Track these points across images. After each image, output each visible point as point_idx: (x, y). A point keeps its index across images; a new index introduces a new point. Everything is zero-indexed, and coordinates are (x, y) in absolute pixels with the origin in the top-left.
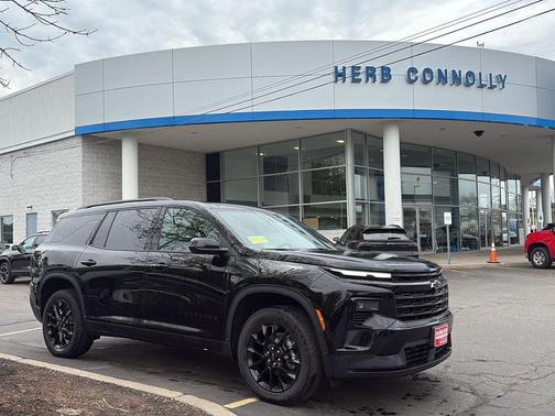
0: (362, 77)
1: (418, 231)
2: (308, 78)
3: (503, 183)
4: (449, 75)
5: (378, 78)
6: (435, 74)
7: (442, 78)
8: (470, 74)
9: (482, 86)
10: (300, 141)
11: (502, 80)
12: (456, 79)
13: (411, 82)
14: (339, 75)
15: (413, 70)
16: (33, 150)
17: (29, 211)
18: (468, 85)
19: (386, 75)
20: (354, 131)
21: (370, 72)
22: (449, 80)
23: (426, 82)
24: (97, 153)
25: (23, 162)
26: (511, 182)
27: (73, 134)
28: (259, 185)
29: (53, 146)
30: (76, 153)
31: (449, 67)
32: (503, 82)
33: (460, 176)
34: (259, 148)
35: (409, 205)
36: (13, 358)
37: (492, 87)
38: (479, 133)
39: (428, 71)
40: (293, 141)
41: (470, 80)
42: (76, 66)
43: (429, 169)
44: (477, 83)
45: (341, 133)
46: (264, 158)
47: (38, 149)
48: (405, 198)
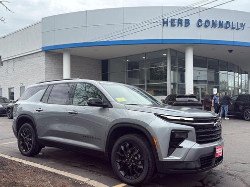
0: (176, 23)
1: (200, 97)
2: (145, 24)
3: (240, 75)
4: (218, 23)
5: (184, 24)
6: (211, 23)
7: (214, 25)
8: (228, 22)
9: (233, 28)
10: (146, 54)
11: (243, 25)
12: (221, 25)
13: (199, 26)
14: (165, 23)
15: (200, 21)
16: (23, 58)
17: (21, 86)
18: (226, 28)
19: (187, 23)
20: (171, 50)
21: (180, 21)
22: (218, 26)
23: (206, 26)
24: (52, 59)
25: (18, 64)
26: (244, 75)
27: (41, 50)
28: (126, 75)
29: (32, 56)
30: (42, 59)
31: (217, 19)
32: (244, 26)
33: (220, 72)
34: (126, 57)
35: (196, 85)
36: (7, 157)
37: (238, 29)
38: (231, 51)
39: (207, 21)
40: (142, 54)
41: (227, 26)
42: (42, 19)
43: (206, 69)
44: (231, 27)
45: (165, 51)
46: (129, 62)
47: (25, 57)
48: (195, 81)
